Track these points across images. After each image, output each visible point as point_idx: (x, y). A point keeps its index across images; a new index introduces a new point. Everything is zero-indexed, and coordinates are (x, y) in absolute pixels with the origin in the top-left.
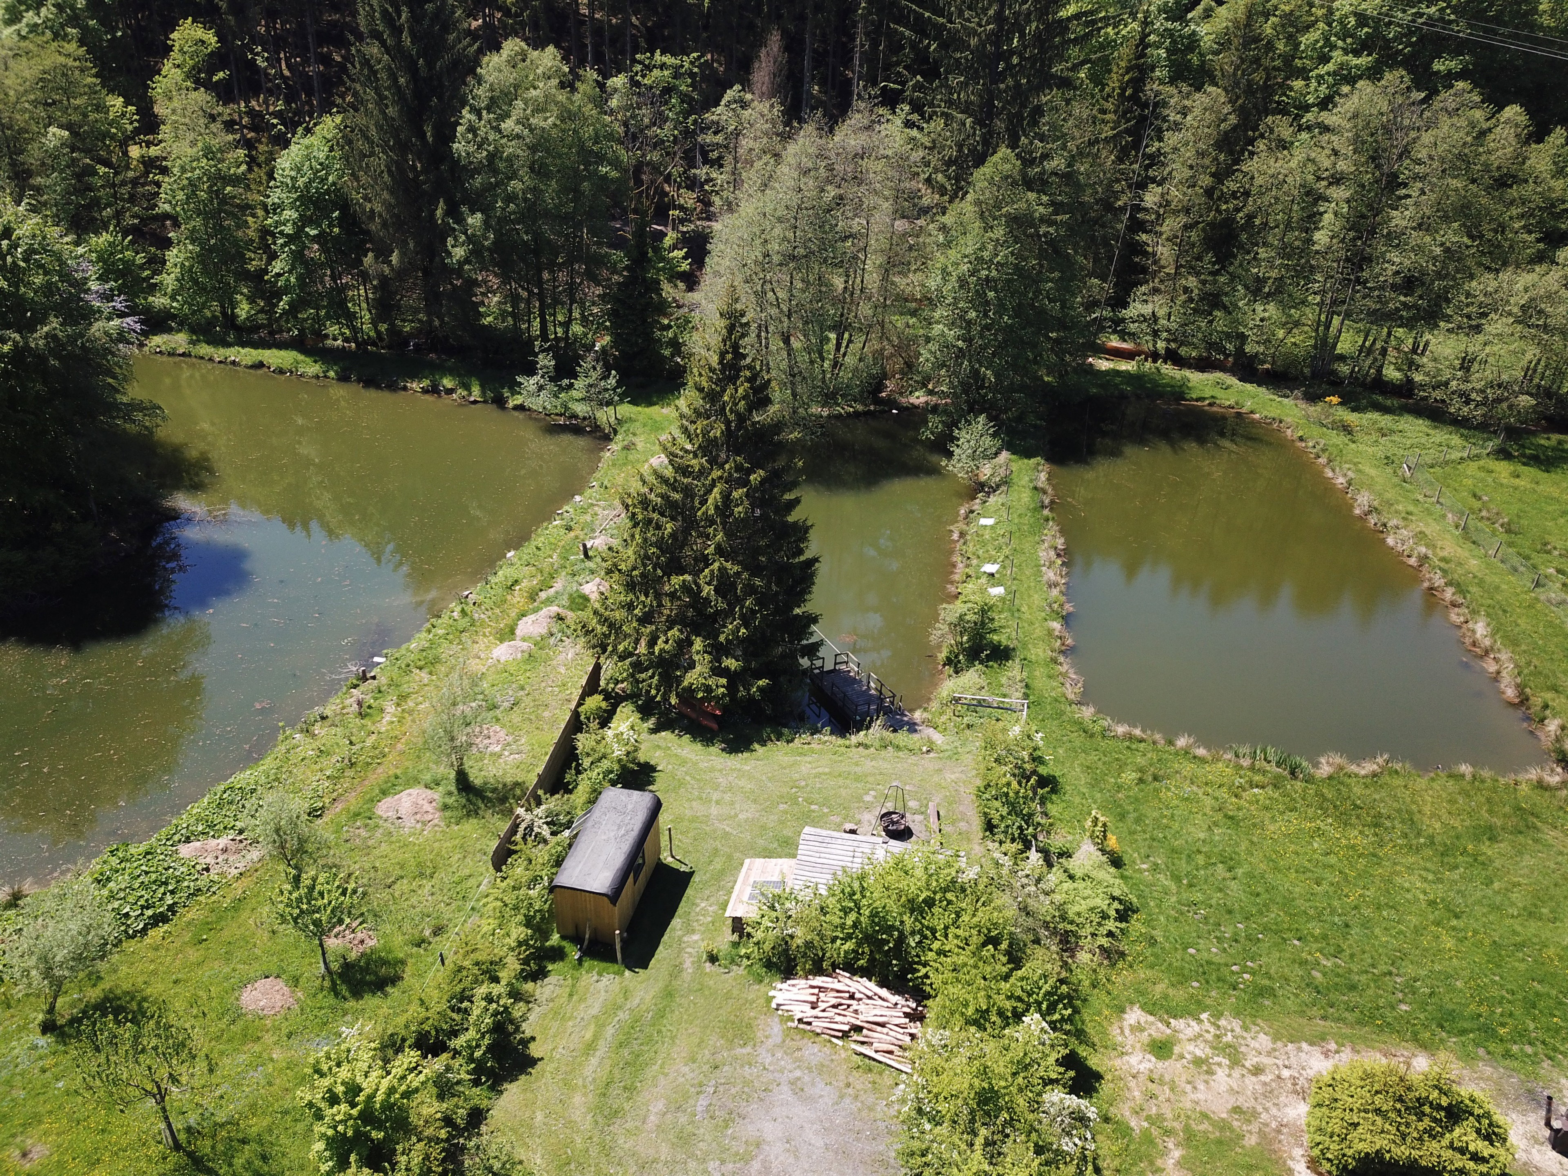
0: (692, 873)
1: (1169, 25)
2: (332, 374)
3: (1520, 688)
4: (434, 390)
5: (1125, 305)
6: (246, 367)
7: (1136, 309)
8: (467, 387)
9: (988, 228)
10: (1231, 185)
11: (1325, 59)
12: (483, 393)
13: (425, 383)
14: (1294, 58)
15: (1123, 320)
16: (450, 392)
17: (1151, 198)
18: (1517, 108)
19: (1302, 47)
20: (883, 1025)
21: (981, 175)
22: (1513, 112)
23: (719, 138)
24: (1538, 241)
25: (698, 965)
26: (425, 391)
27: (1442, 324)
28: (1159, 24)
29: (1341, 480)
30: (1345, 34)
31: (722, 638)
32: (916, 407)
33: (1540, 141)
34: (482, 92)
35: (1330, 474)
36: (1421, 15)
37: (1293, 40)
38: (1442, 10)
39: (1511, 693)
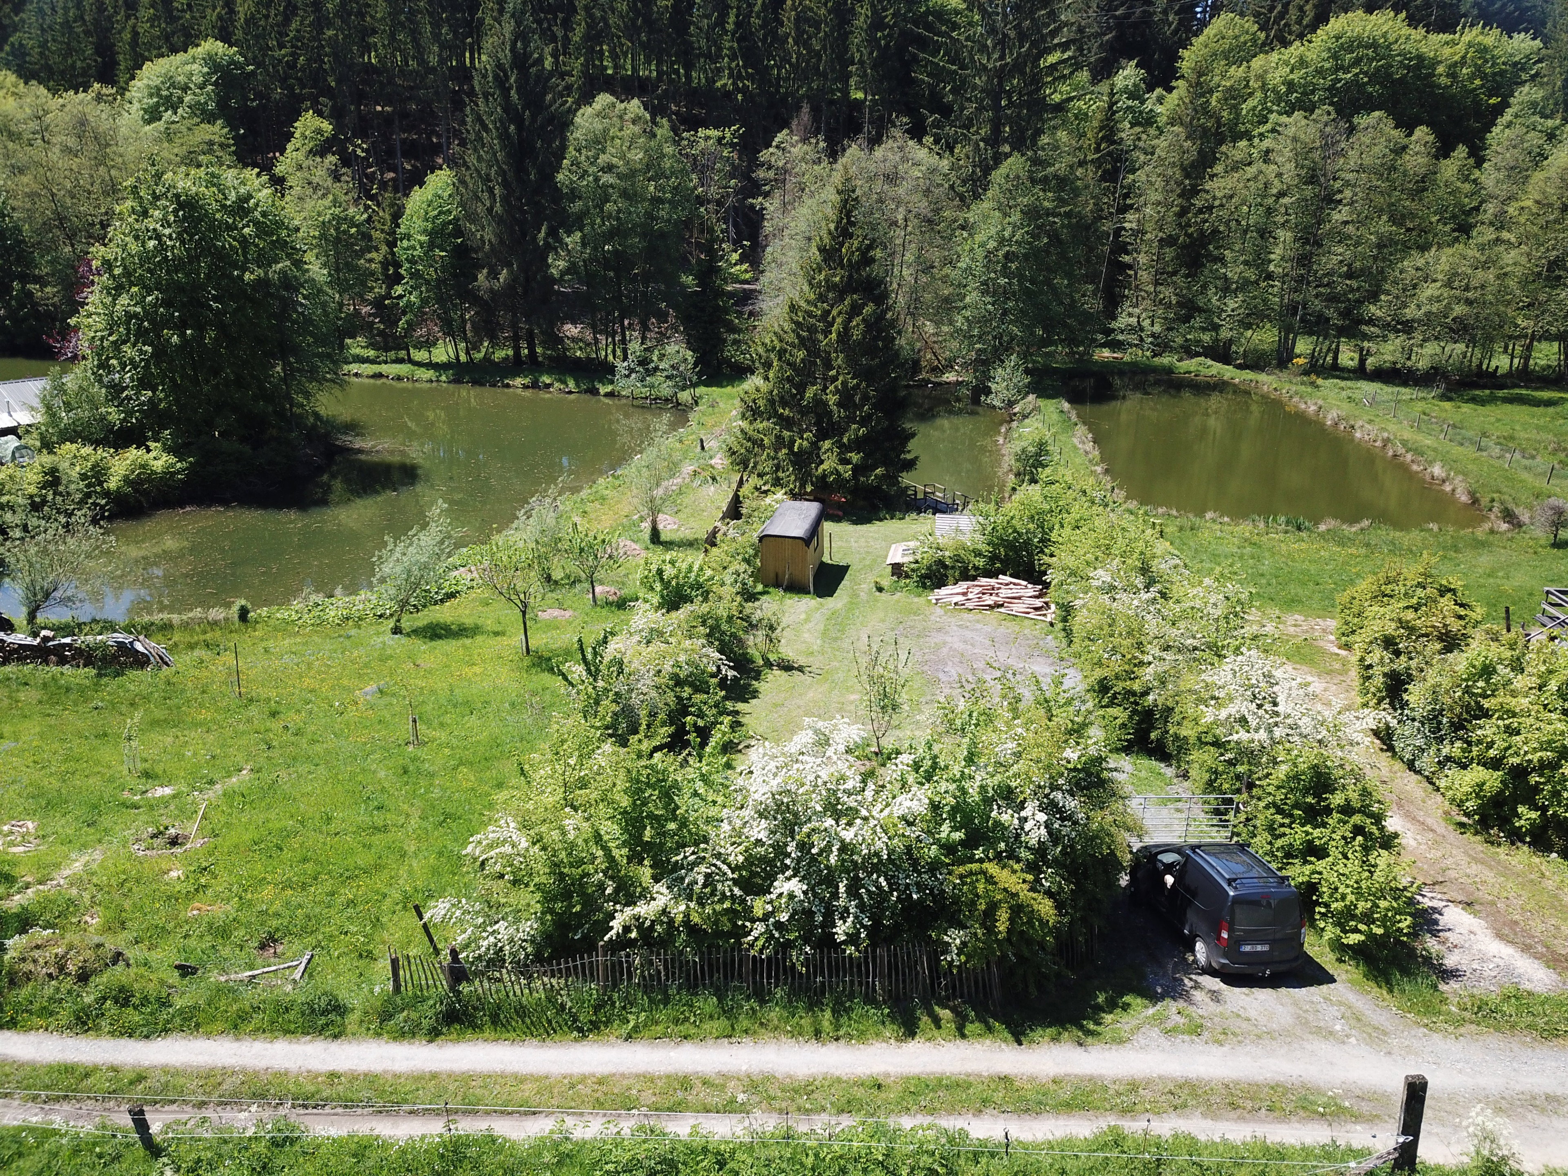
0: (848, 567)
1: (1130, 103)
2: (443, 378)
3: (1472, 494)
4: (535, 385)
5: (1114, 318)
6: (368, 377)
7: (1123, 321)
8: (565, 383)
9: (1006, 215)
10: (1198, 203)
11: (1264, 120)
12: (577, 385)
13: (526, 381)
14: (1236, 125)
15: (1113, 330)
16: (548, 386)
17: (1131, 221)
18: (1424, 128)
19: (1244, 112)
20: (1019, 598)
21: (998, 176)
22: (1422, 132)
23: (771, 174)
24: (1454, 230)
25: (870, 593)
26: (525, 387)
27: (1383, 297)
28: (1124, 102)
29: (1313, 408)
30: (1279, 99)
31: (845, 440)
32: (949, 383)
33: (1446, 156)
34: (577, 134)
35: (1303, 406)
36: (1340, 80)
37: (1236, 109)
38: (1357, 75)
39: (1464, 499)
